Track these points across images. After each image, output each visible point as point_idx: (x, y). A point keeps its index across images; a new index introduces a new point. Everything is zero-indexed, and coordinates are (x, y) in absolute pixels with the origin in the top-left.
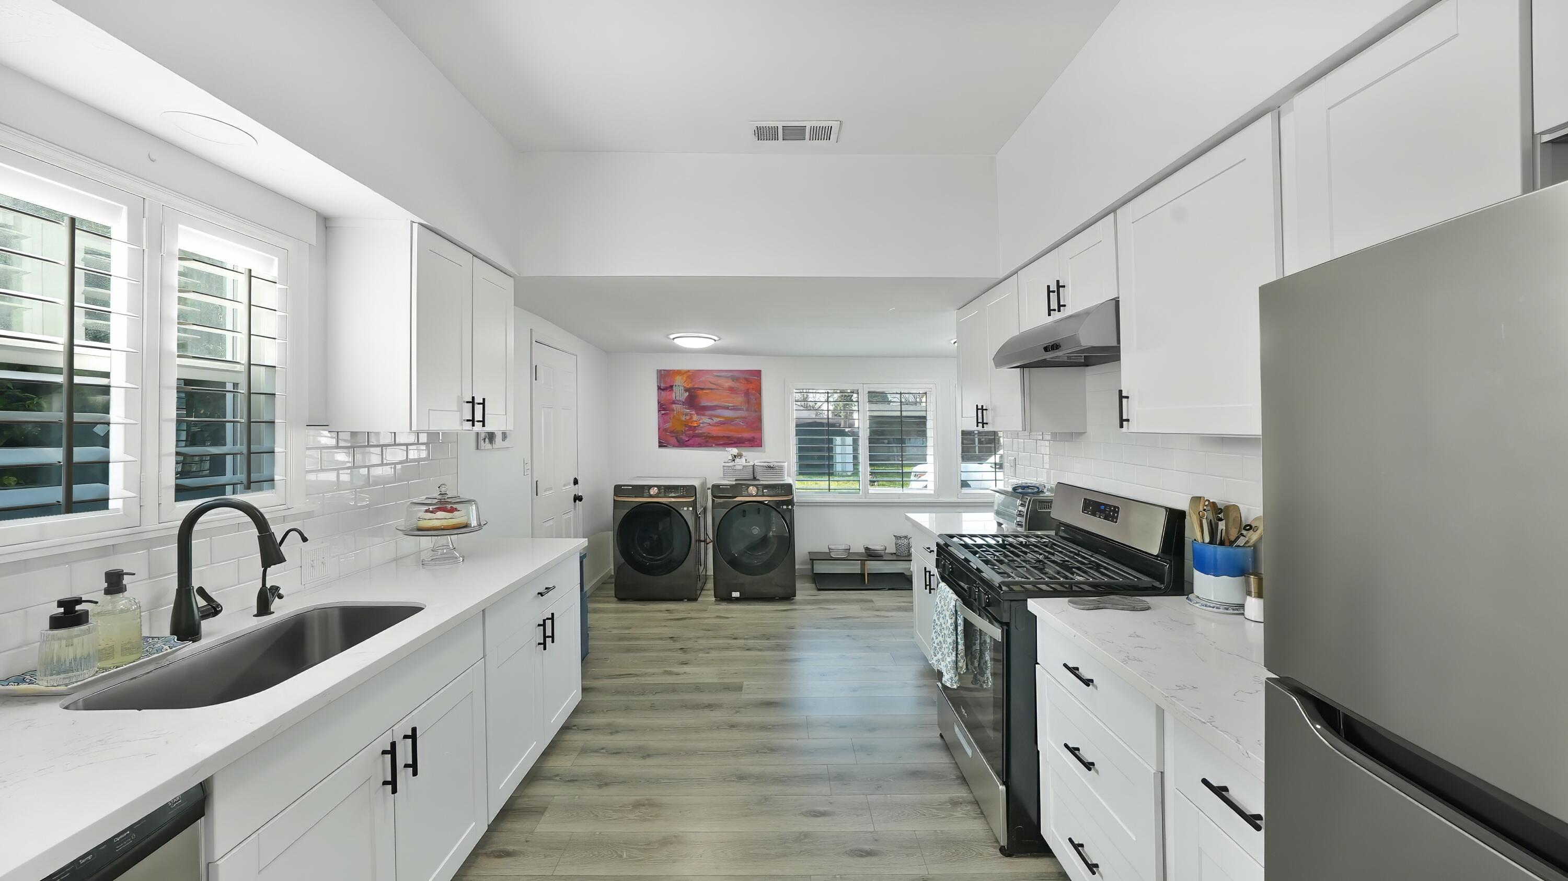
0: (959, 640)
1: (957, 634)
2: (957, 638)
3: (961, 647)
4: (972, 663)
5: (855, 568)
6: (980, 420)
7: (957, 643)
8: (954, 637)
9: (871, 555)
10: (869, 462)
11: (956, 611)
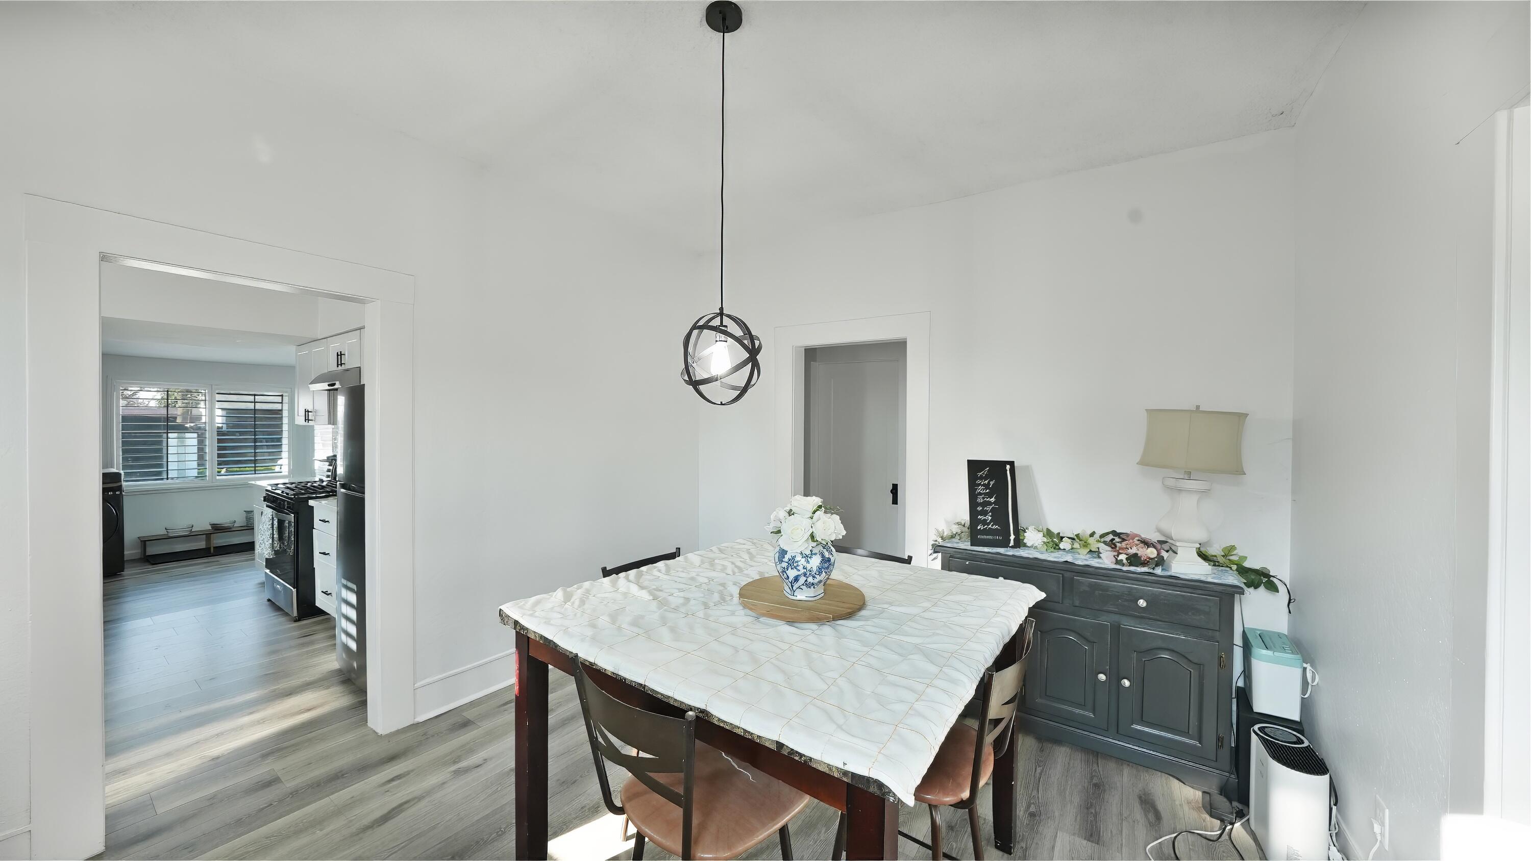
0: (275, 533)
1: (273, 530)
2: (273, 532)
3: (276, 536)
4: (283, 543)
5: (202, 545)
6: (307, 418)
7: (273, 534)
8: (271, 531)
9: (217, 529)
10: (217, 459)
11: (273, 518)
